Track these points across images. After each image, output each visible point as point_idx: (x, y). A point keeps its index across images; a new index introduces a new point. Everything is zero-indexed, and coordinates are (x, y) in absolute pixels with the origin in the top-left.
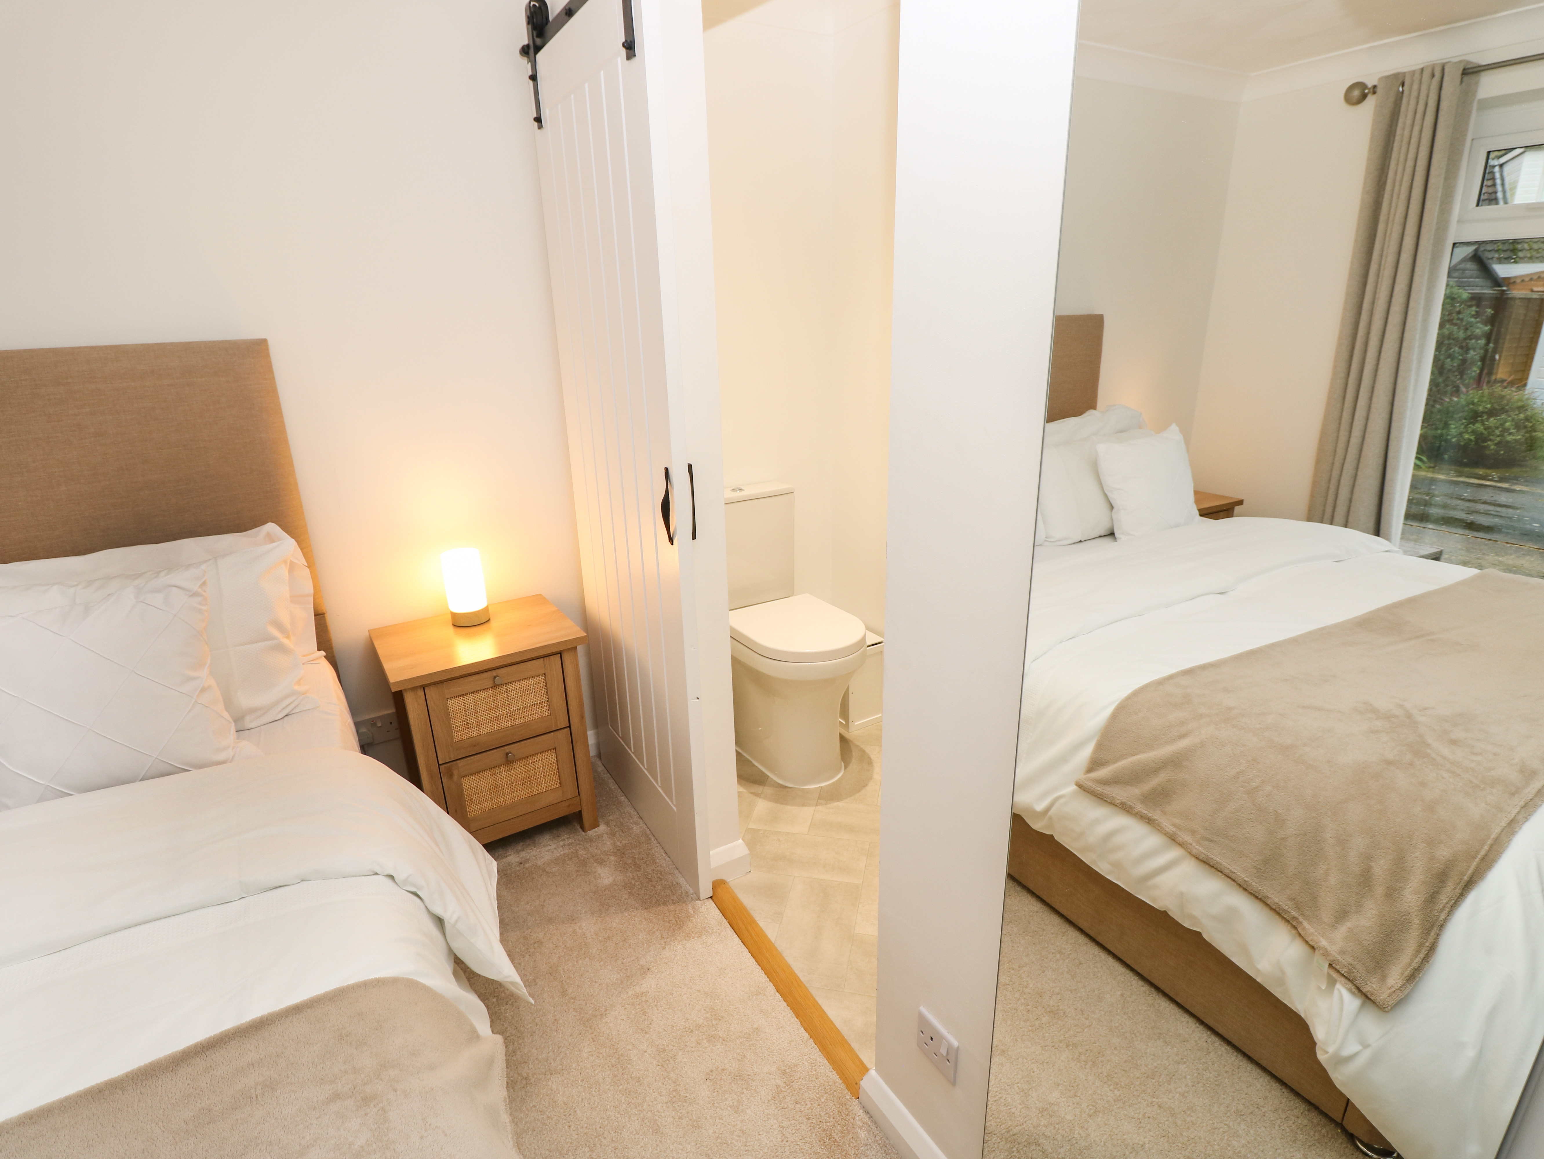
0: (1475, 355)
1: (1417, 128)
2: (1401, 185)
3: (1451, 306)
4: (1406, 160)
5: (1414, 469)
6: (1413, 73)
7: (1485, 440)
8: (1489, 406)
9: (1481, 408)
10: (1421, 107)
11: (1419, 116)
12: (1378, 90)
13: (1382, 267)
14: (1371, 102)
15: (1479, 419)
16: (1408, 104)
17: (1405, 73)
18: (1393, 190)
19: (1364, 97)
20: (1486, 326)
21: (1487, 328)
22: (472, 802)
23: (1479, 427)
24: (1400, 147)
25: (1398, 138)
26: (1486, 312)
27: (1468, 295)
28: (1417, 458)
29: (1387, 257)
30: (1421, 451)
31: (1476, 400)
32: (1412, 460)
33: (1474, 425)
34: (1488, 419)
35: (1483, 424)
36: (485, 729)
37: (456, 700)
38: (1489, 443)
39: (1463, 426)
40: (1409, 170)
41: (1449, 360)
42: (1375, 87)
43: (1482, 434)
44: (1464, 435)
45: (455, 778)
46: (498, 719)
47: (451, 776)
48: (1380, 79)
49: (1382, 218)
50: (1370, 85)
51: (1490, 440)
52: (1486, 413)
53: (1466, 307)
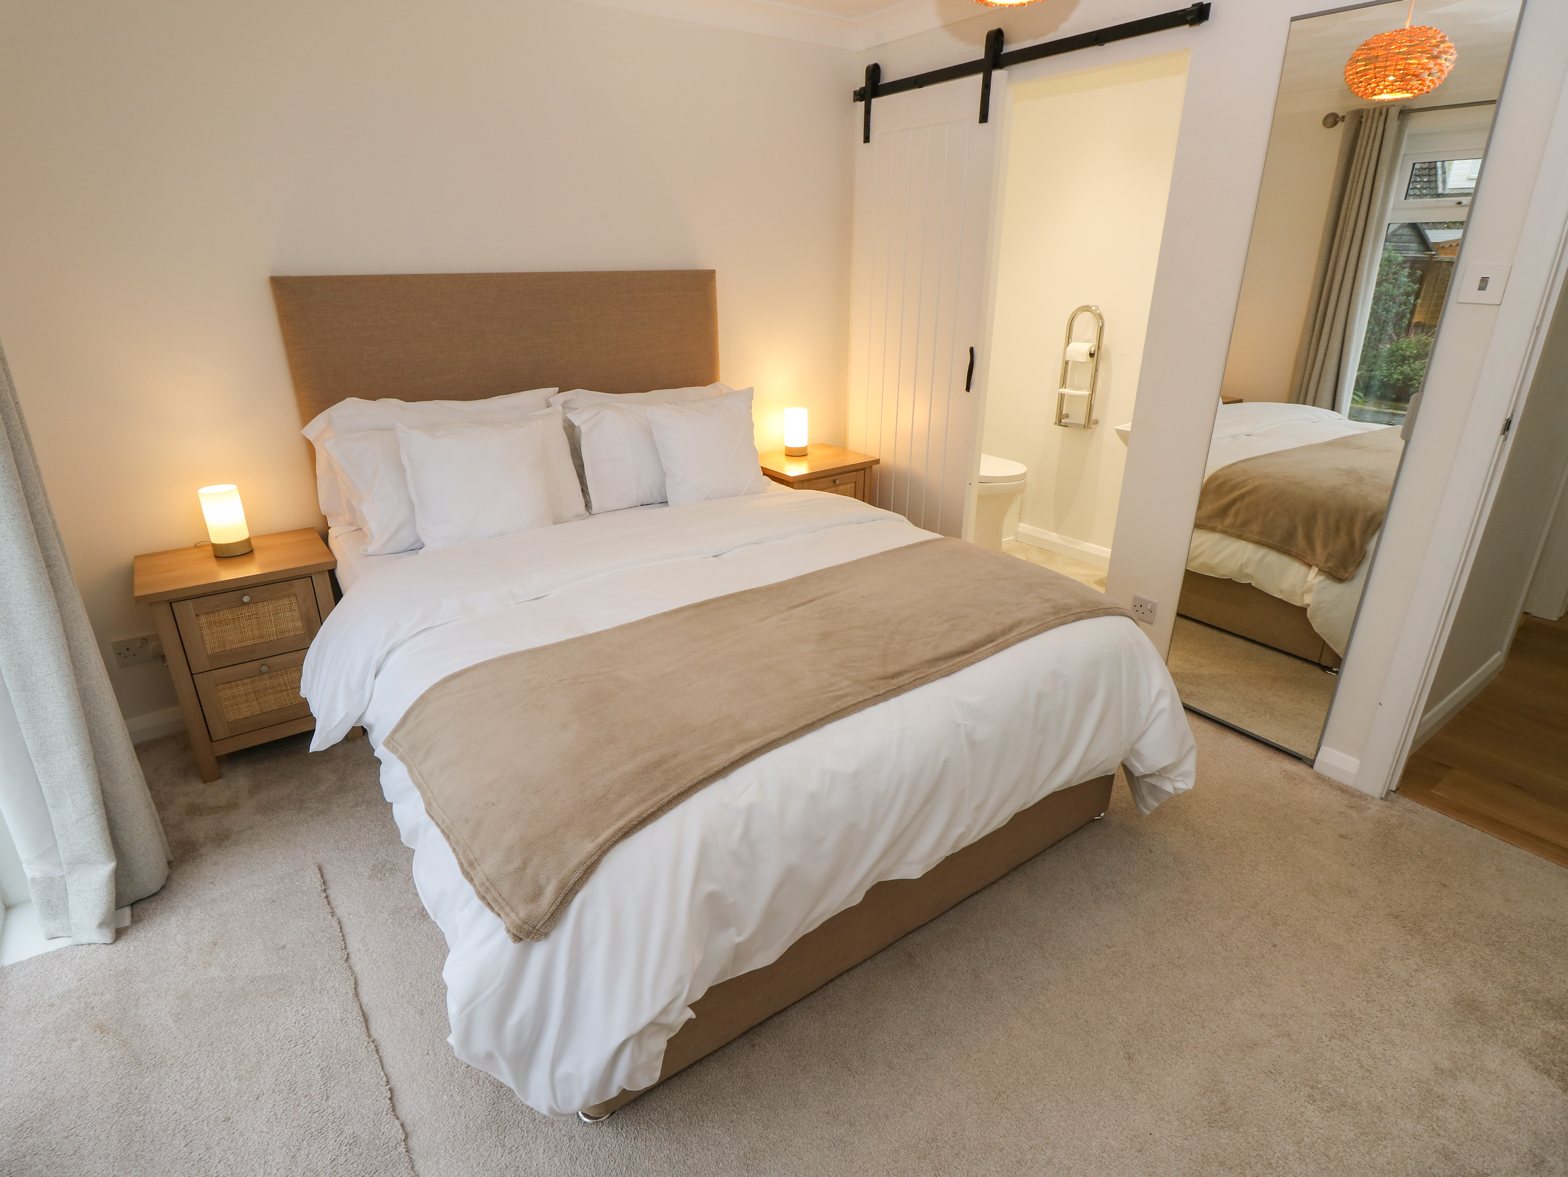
0: (1406, 309)
1: (1369, 148)
2: (1357, 185)
3: (1388, 268)
4: (1361, 169)
5: (1352, 402)
6: (1368, 111)
7: (1411, 380)
8: (1415, 351)
9: (1408, 353)
10: (1372, 135)
11: (1371, 140)
12: (1346, 119)
13: (1343, 239)
14: (1341, 126)
15: (1407, 362)
16: (1364, 132)
17: (1364, 109)
18: (1352, 188)
19: (1336, 123)
20: (1416, 285)
21: (1416, 287)
23: (1406, 368)
24: (1358, 160)
25: (1356, 154)
26: (1416, 273)
27: (1402, 258)
28: (1354, 394)
29: (1346, 233)
30: (1357, 388)
31: (1404, 346)
32: (1351, 395)
33: (1402, 367)
34: (1414, 362)
35: (1410, 367)
38: (1414, 381)
39: (1393, 368)
40: (1363, 175)
41: (1384, 312)
42: (1344, 117)
43: (1409, 374)
44: (1393, 375)
48: (1348, 113)
49: (1344, 206)
50: (1341, 115)
51: (1415, 379)
52: (1412, 357)
53: (1401, 269)
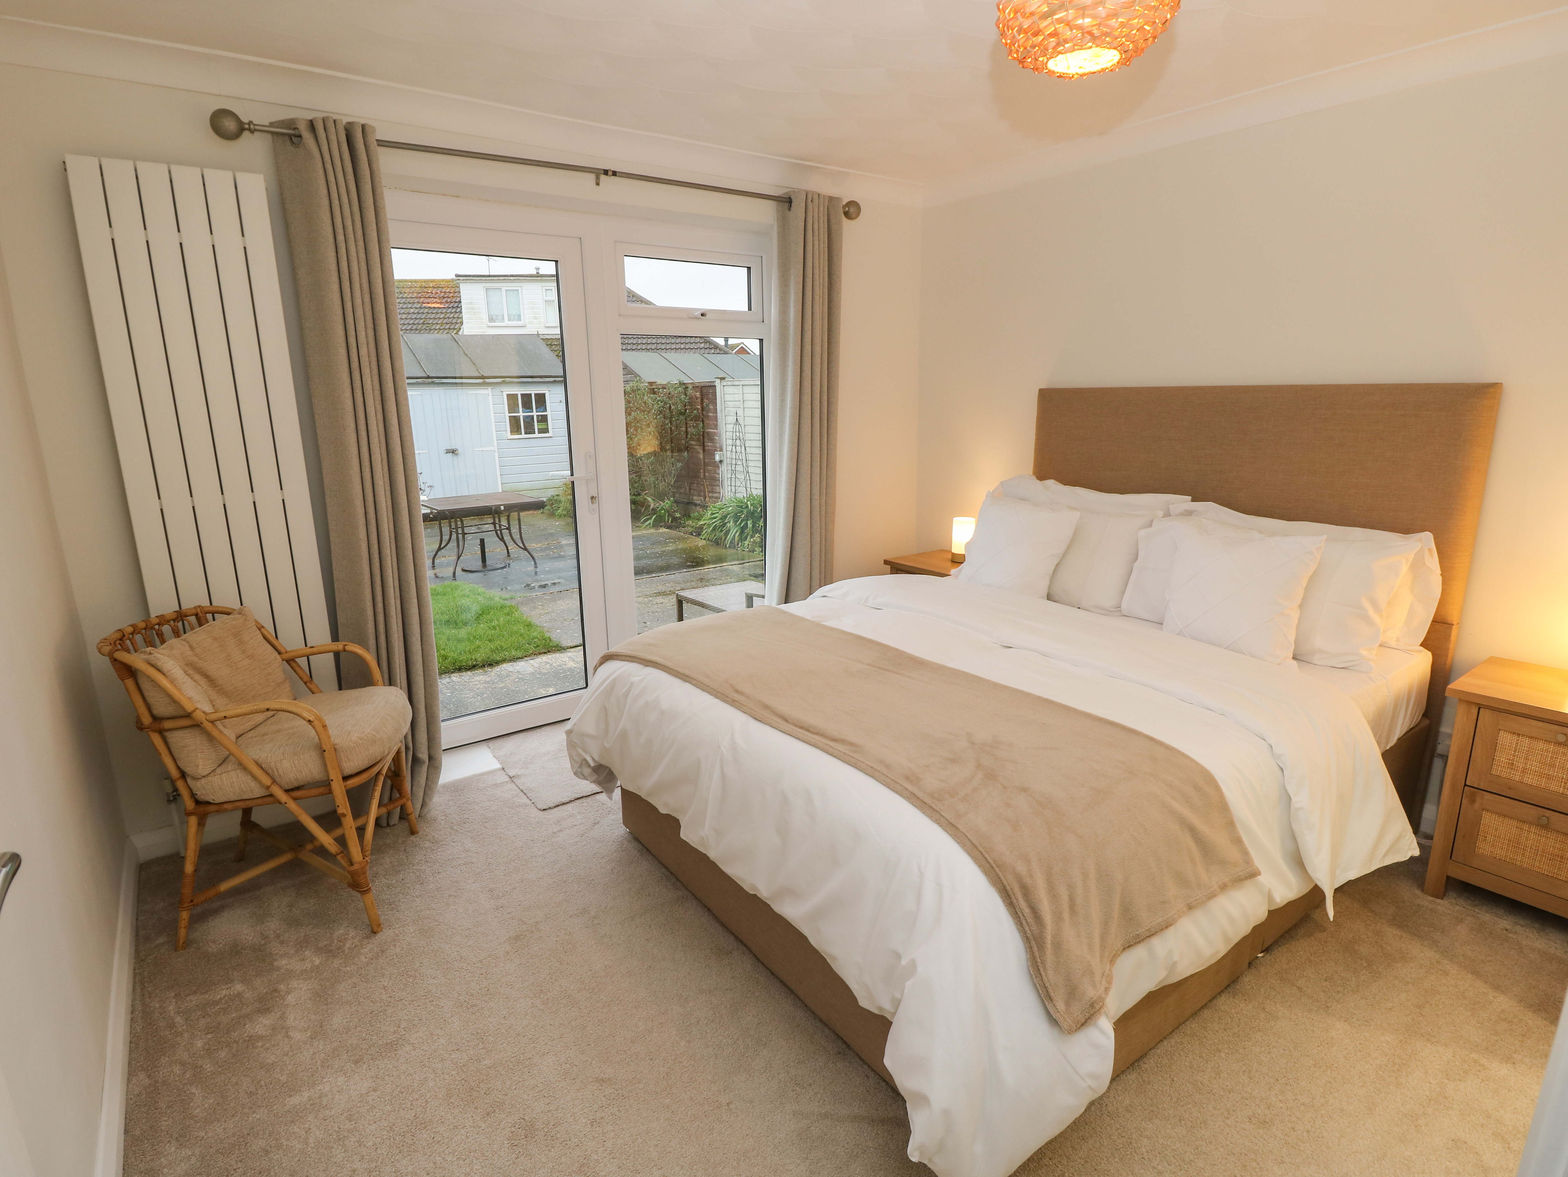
22: (1485, 840)
36: (1529, 780)
37: (1509, 736)
45: (1477, 805)
46: (1549, 777)
47: (1473, 801)
